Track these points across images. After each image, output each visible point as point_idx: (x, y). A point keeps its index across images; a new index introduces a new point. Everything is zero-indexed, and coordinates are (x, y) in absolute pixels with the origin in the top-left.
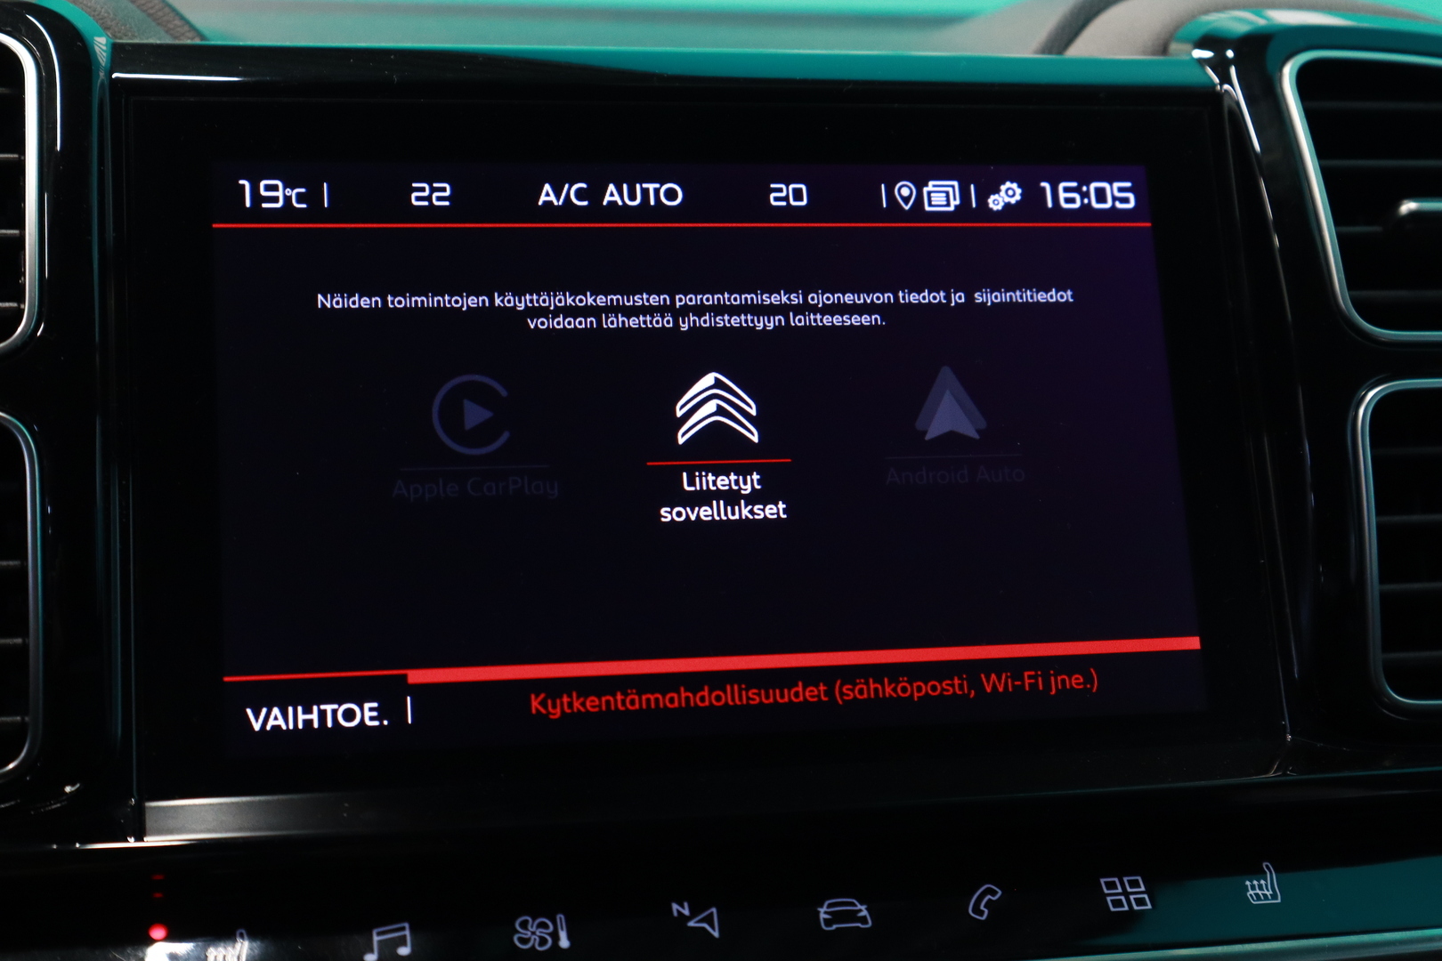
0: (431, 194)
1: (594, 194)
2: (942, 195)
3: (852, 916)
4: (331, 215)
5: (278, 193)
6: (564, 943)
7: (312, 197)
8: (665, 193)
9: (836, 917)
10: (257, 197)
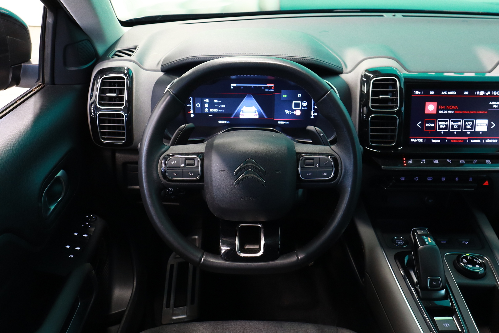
0: (432, 93)
1: (447, 93)
2: (482, 93)
3: (463, 162)
4: (423, 95)
5: (418, 93)
6: (438, 162)
7: (421, 93)
8: (454, 93)
9: (462, 162)
10: (416, 93)
